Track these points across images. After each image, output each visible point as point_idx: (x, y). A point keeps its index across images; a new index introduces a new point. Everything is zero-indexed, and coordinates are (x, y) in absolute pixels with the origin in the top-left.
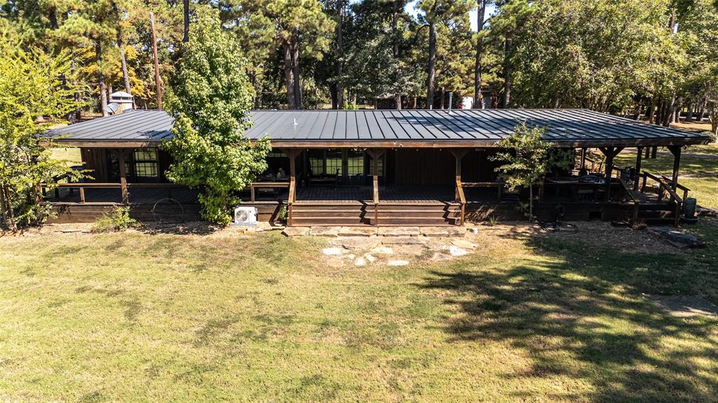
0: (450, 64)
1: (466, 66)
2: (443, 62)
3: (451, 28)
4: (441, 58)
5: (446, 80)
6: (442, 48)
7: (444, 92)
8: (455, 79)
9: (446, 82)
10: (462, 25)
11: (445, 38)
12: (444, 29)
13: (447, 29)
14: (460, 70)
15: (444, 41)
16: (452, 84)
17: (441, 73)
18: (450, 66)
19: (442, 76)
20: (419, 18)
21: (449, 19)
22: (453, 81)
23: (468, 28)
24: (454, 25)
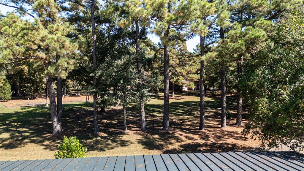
0: (176, 69)
1: (186, 70)
2: (173, 69)
3: (176, 50)
4: (172, 66)
5: (175, 78)
6: (172, 61)
7: (174, 84)
8: (180, 78)
9: (175, 80)
10: (182, 48)
11: (173, 55)
12: (173, 50)
13: (175, 50)
14: (183, 73)
15: (173, 57)
16: (179, 81)
17: (172, 74)
18: (177, 71)
19: (173, 76)
20: (159, 44)
21: (176, 45)
22: (179, 79)
23: (186, 50)
24: (178, 48)
